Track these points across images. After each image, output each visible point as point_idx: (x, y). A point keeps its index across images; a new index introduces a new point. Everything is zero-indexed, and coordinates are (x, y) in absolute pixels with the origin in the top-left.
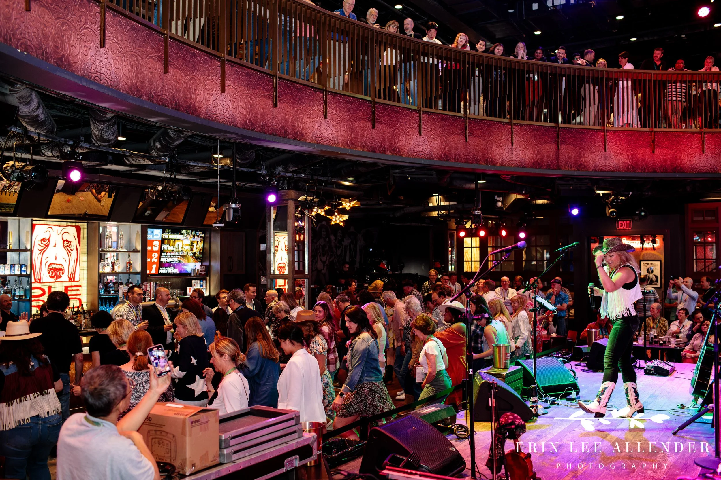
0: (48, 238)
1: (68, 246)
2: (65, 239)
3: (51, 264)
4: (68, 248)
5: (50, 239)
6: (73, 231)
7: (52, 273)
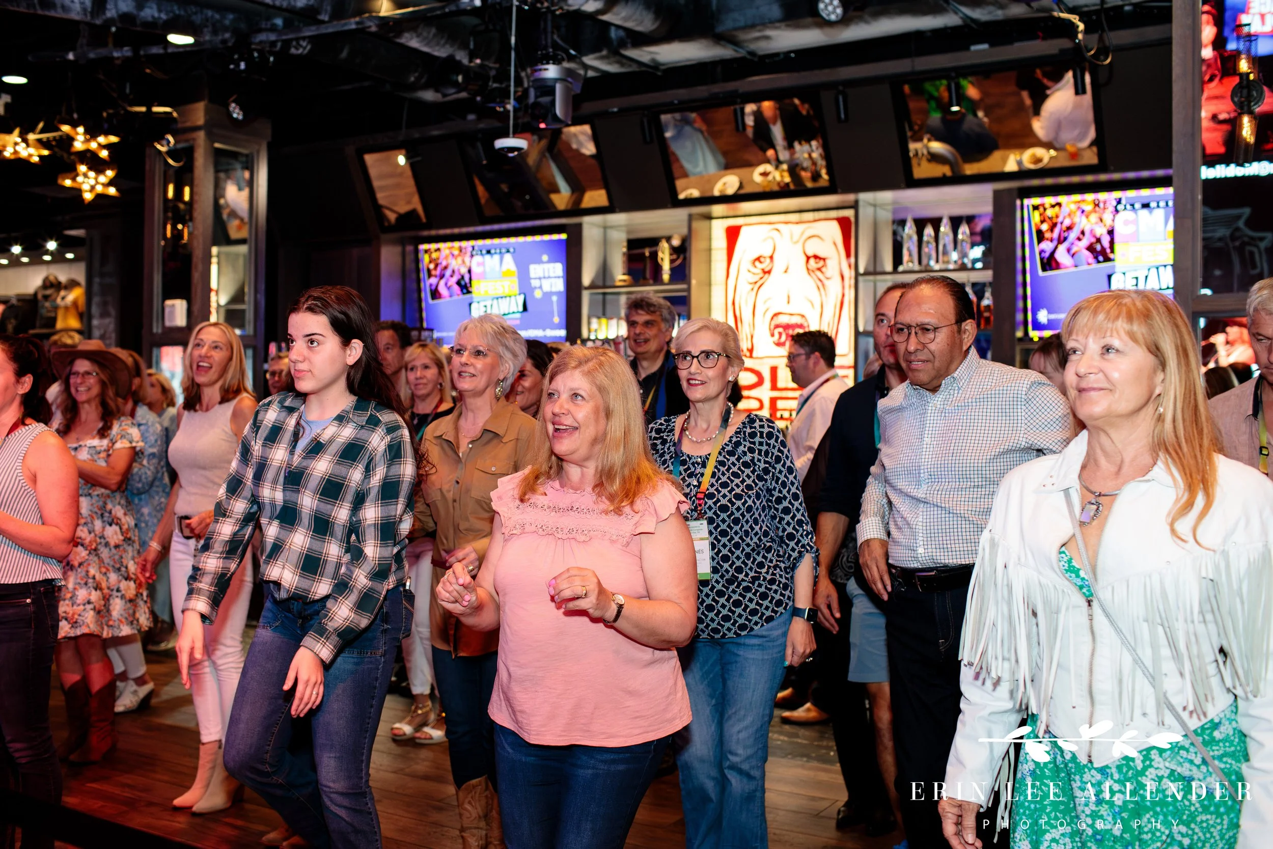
0: (768, 253)
1: (819, 269)
2: (810, 253)
3: (776, 315)
4: (819, 273)
5: (775, 257)
6: (833, 231)
7: (780, 334)
